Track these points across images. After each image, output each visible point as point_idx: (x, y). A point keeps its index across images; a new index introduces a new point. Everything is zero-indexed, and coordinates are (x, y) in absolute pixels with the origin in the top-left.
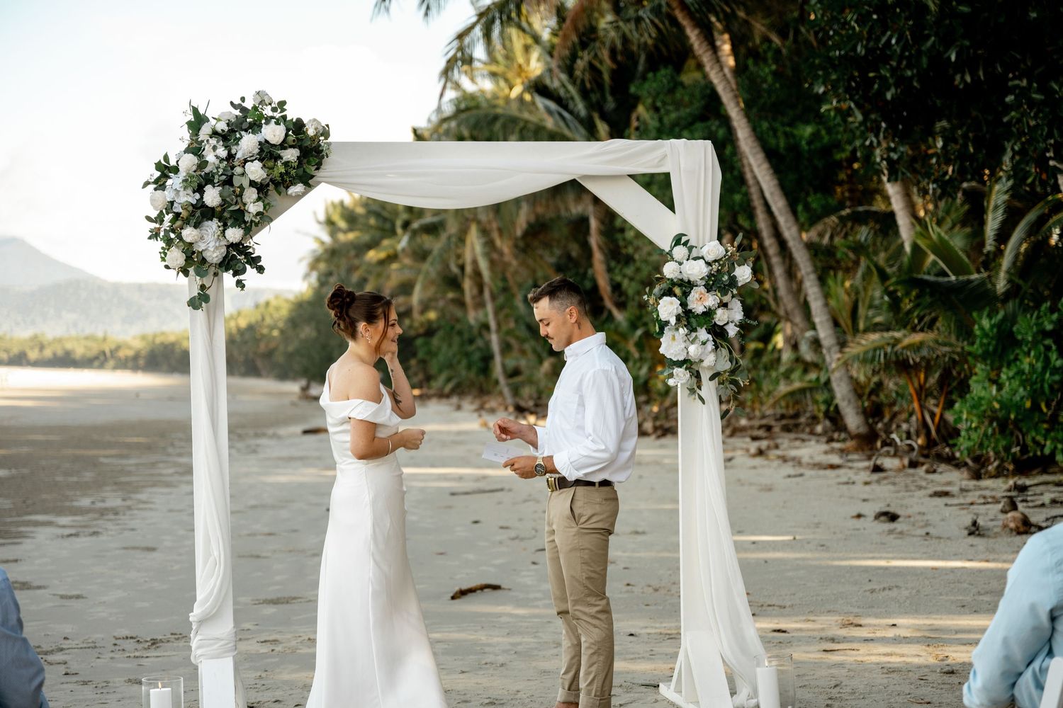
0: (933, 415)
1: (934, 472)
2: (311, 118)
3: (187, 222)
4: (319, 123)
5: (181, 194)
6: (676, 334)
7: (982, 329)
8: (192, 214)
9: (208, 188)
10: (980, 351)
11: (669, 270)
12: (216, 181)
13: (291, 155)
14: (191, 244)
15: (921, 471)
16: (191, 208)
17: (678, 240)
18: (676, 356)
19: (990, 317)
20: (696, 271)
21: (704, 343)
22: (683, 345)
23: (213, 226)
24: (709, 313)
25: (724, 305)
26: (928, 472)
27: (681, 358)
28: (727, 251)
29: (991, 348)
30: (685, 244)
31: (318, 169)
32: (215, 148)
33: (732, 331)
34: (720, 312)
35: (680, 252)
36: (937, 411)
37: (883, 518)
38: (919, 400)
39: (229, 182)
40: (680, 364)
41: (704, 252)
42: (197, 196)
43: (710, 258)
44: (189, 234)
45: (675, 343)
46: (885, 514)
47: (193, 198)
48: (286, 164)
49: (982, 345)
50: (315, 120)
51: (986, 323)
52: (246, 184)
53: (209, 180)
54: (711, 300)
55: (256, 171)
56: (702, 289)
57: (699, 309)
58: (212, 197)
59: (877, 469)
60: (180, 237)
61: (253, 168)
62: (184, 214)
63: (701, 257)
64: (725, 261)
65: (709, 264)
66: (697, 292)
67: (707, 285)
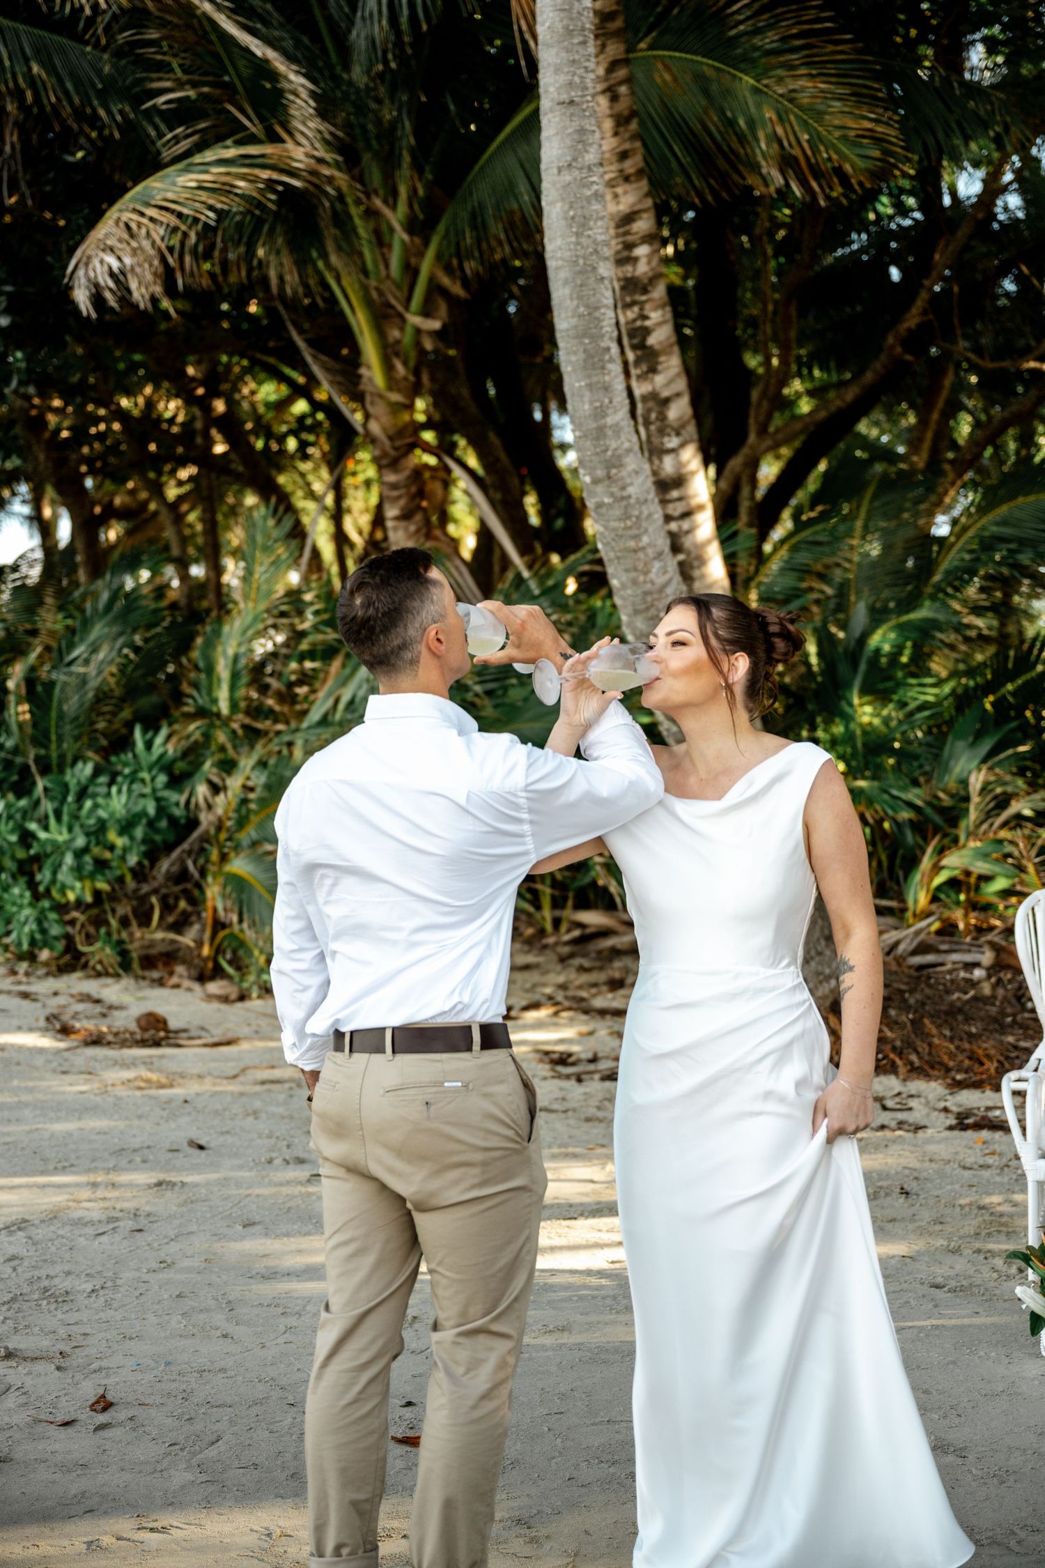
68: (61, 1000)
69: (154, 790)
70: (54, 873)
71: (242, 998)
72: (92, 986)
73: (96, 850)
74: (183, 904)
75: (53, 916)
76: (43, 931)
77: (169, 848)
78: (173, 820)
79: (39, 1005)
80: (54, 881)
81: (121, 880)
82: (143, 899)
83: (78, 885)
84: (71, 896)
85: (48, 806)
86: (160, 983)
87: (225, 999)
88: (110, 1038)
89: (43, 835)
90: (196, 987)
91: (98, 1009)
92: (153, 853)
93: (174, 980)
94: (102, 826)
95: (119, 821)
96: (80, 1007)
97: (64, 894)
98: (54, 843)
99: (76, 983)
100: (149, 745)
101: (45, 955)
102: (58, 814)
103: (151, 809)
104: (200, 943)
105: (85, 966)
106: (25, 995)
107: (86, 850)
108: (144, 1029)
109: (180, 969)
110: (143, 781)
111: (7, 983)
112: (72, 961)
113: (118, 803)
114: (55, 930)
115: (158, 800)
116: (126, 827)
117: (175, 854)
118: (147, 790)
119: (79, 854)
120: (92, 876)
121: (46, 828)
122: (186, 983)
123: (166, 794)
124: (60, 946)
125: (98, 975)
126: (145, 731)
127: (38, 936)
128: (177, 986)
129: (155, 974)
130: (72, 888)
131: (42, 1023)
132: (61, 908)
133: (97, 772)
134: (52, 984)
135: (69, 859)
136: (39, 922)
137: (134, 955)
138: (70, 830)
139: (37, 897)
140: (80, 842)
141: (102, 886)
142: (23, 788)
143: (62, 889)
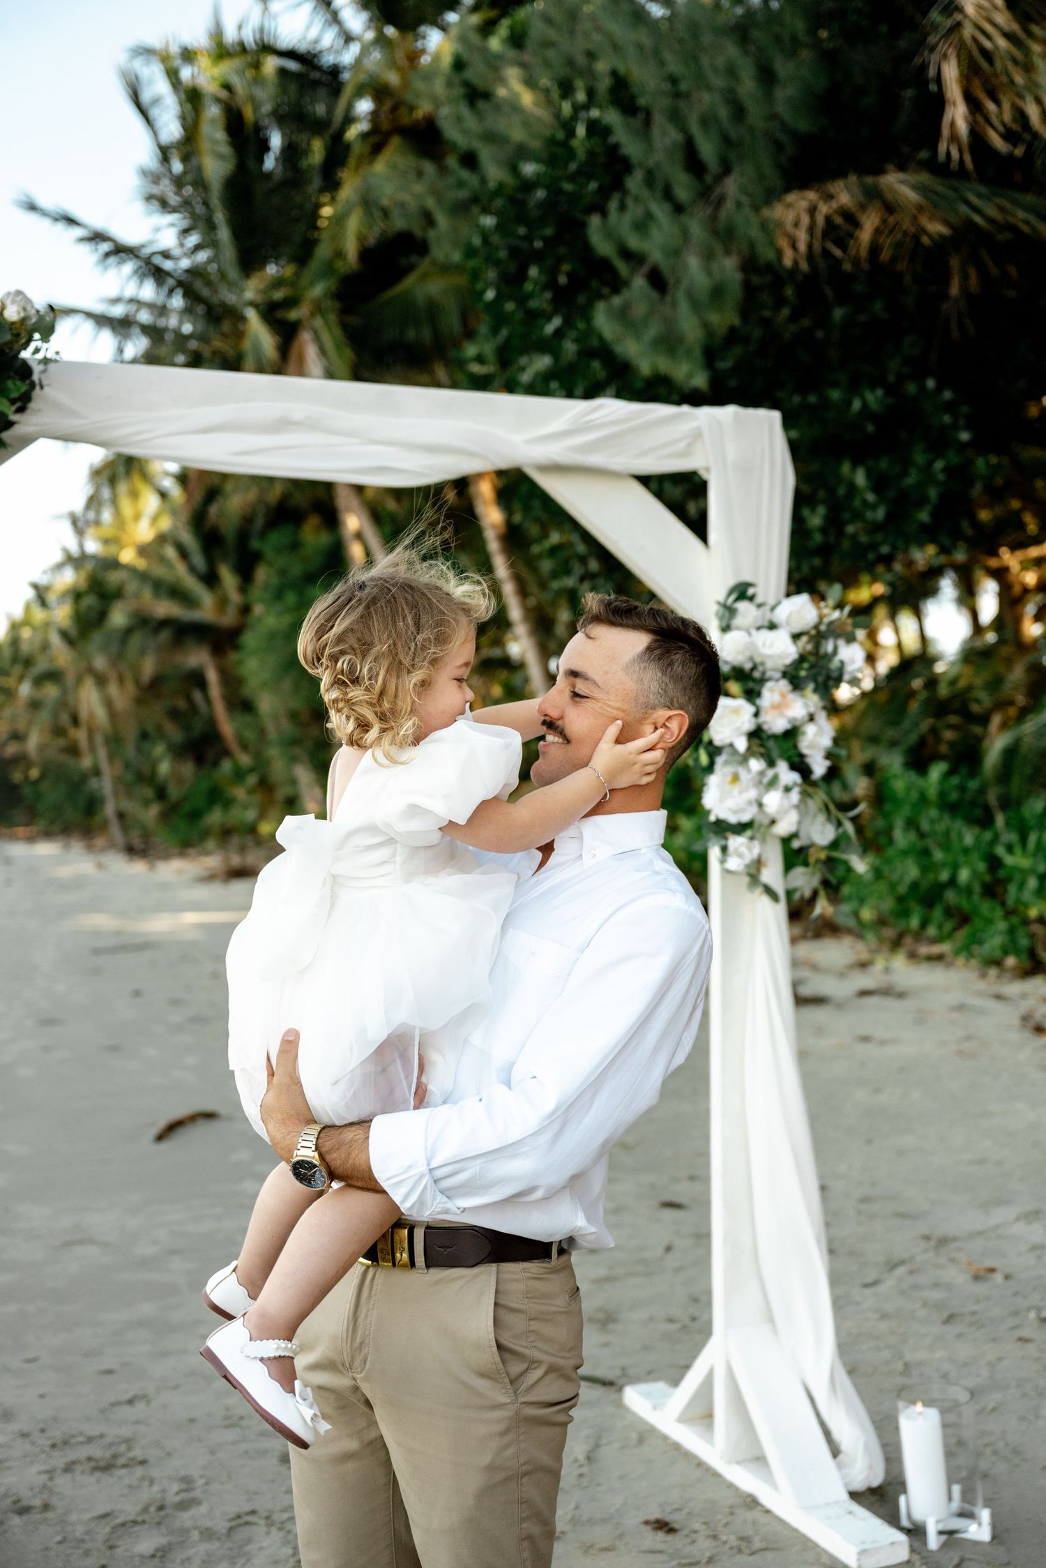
2: (12, 289)
4: (28, 301)
6: (743, 773)
11: (726, 647)
17: (741, 593)
18: (735, 812)
20: (778, 649)
22: (752, 794)
24: (792, 734)
25: (811, 719)
27: (745, 818)
28: (822, 617)
30: (751, 599)
31: (21, 410)
33: (819, 767)
34: (810, 729)
35: (745, 613)
40: (741, 828)
41: (781, 614)
43: (797, 629)
45: (736, 790)
50: (19, 293)
54: (798, 707)
56: (784, 685)
57: (777, 724)
63: (772, 626)
64: (818, 635)
65: (796, 637)
66: (773, 692)
67: (794, 677)
68: (1032, 1002)
70: (1019, 892)
75: (1022, 929)
79: (1013, 1006)
80: (1019, 898)
83: (1040, 903)
84: (1035, 914)
85: (1011, 836)
97: (1028, 911)
98: (1019, 867)
101: (1010, 961)
102: (1023, 844)
106: (999, 997)
111: (983, 987)
112: (1035, 966)
119: (1043, 877)
121: (1012, 857)
124: (1026, 954)
127: (1008, 945)
130: (1036, 907)
131: (1019, 1022)
132: (1027, 923)
134: (1019, 986)
135: (1033, 883)
136: (1009, 935)
138: (1035, 858)
139: (1005, 913)
140: (1042, 868)
142: (985, 821)
143: (1027, 906)
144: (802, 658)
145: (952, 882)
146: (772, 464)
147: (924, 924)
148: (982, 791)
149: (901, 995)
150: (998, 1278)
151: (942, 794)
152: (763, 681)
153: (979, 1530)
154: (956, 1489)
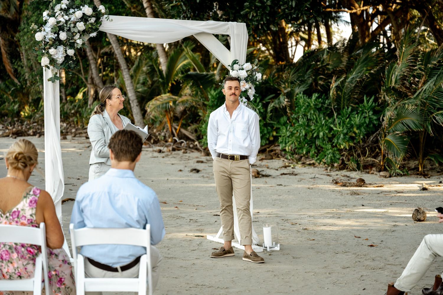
0: (176, 129)
1: (186, 153)
3: (51, 46)
5: (49, 34)
7: (211, 95)
8: (54, 43)
9: (61, 32)
10: (211, 104)
11: (233, 74)
12: (65, 29)
13: (93, 20)
14: (51, 55)
15: (181, 152)
16: (53, 40)
17: (235, 62)
19: (215, 90)
20: (243, 74)
21: (245, 103)
23: (61, 48)
24: (246, 91)
25: (250, 88)
26: (184, 153)
28: (253, 67)
29: (215, 103)
30: (237, 63)
31: (100, 26)
32: (63, 16)
33: (252, 98)
34: (250, 90)
35: (236, 66)
36: (178, 128)
37: (194, 171)
38: (171, 123)
39: (69, 30)
41: (244, 67)
42: (56, 35)
43: (248, 69)
44: (52, 51)
46: (195, 170)
47: (54, 36)
48: (91, 24)
49: (212, 102)
51: (212, 92)
52: (76, 31)
53: (61, 28)
54: (247, 86)
55: (81, 26)
56: (244, 82)
57: (243, 89)
58: (63, 36)
59: (160, 151)
60: (48, 53)
61: (80, 25)
62: (51, 42)
63: (243, 69)
64: (252, 71)
65: (247, 71)
66: (242, 83)
67: (246, 80)
68: (338, 176)
69: (369, 116)
70: (338, 140)
71: (390, 176)
72: (348, 173)
73: (350, 134)
74: (377, 150)
75: (337, 152)
76: (334, 157)
77: (373, 133)
78: (374, 125)
79: (331, 177)
80: (337, 142)
81: (359, 142)
82: (364, 148)
83: (344, 144)
84: (342, 147)
85: (337, 121)
86: (368, 173)
87: (385, 177)
88: (348, 184)
89: (335, 129)
90: (378, 173)
91: (348, 178)
92: (368, 135)
93: (372, 172)
94: (352, 126)
95: (357, 125)
96: (343, 178)
97: (340, 146)
98: (338, 131)
99: (344, 172)
100: (368, 101)
101: (336, 165)
102: (340, 124)
103: (367, 121)
104: (380, 161)
105: (347, 168)
106: (328, 175)
107: (347, 134)
108: (358, 182)
109: (374, 169)
110: (366, 112)
111: (324, 172)
112: (343, 167)
113: (357, 119)
114: (338, 157)
115: (370, 118)
116: (359, 127)
117: (374, 135)
118: (367, 115)
119: (345, 134)
120: (348, 141)
121: (336, 127)
122: (375, 173)
123: (372, 117)
124: (340, 162)
125: (351, 170)
126: (367, 97)
127: (333, 158)
128: (373, 173)
129: (367, 171)
130: (343, 145)
131: (331, 181)
132: (340, 151)
133: (352, 111)
134: (337, 172)
135: (342, 136)
136: (333, 154)
137: (361, 165)
138: (343, 127)
139: (333, 147)
140: (345, 131)
141: (352, 144)
142: (331, 115)
143: (340, 145)
144: (249, 76)
145: (318, 136)
146: (244, 34)
147: (308, 152)
148: (330, 104)
149: (296, 175)
150: (298, 224)
151: (316, 105)
152: (241, 80)
153: (277, 248)
154: (274, 243)
